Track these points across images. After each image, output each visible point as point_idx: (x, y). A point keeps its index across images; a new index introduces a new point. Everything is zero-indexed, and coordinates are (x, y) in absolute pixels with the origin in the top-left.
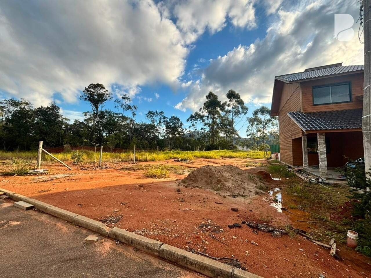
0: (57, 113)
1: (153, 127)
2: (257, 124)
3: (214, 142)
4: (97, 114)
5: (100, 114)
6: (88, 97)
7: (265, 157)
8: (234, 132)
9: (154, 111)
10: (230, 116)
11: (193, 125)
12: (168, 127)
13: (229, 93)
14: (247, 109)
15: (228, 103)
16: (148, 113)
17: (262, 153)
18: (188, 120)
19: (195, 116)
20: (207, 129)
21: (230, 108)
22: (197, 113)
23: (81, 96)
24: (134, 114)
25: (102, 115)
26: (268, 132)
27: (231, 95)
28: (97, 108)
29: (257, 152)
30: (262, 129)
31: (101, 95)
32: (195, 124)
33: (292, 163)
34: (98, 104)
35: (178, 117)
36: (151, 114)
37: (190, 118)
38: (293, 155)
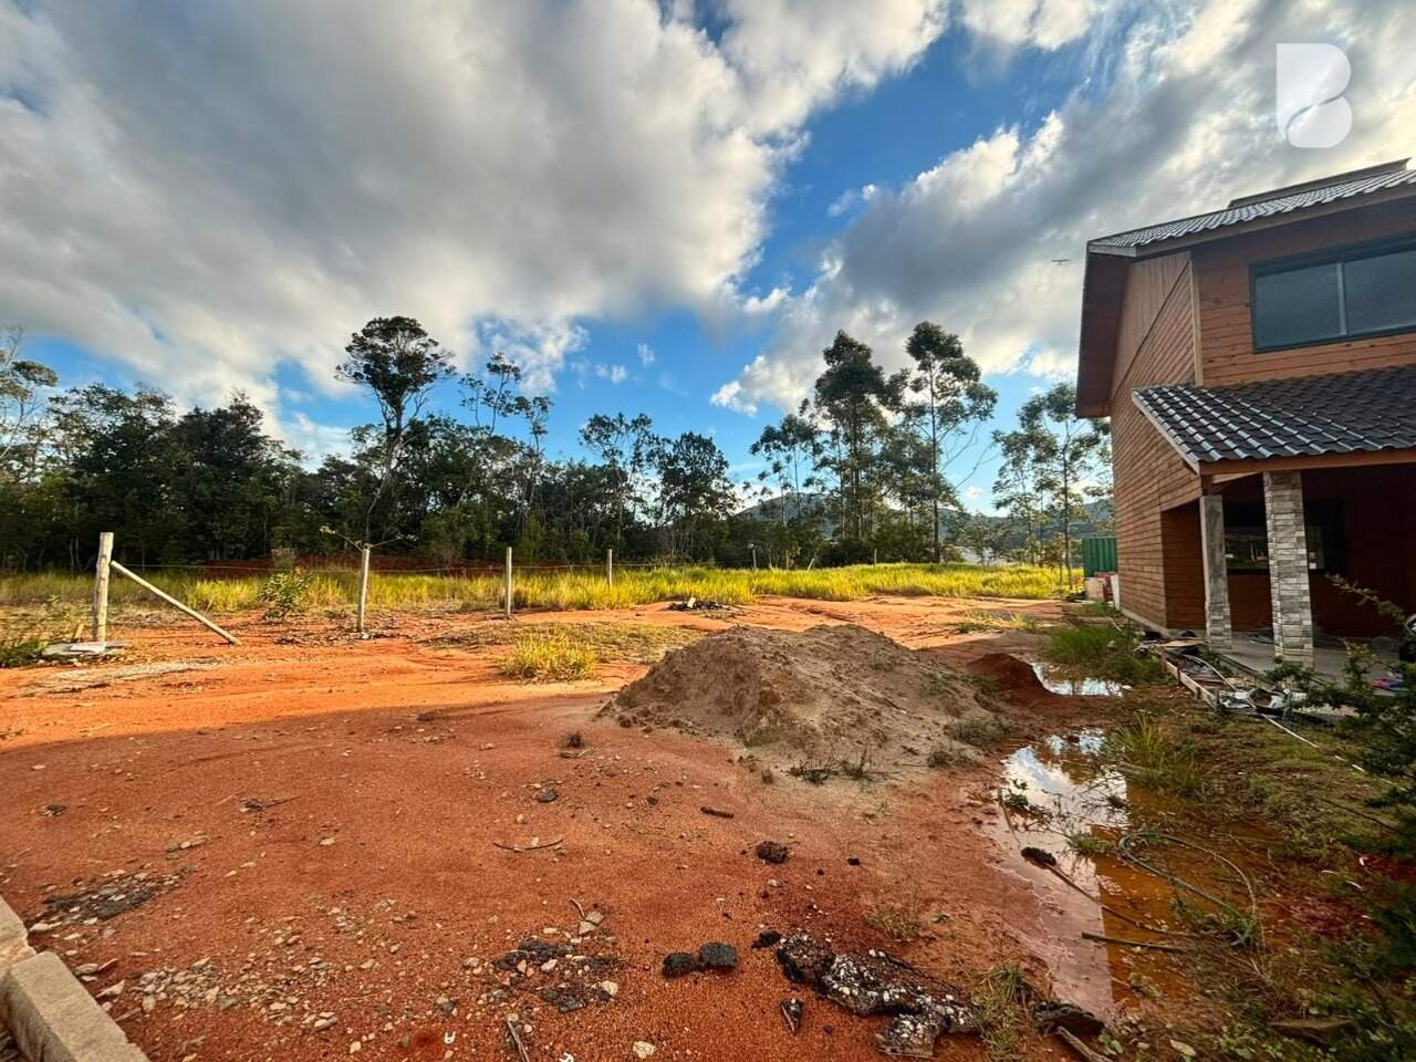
0: (254, 433)
1: (615, 477)
2: (1039, 459)
3: (857, 535)
4: (398, 430)
5: (409, 433)
6: (367, 368)
7: (1061, 592)
8: (941, 490)
9: (613, 416)
10: (924, 431)
11: (777, 468)
12: (671, 477)
13: (916, 336)
14: (992, 397)
15: (915, 374)
16: (591, 425)
17: (1048, 575)
18: (755, 449)
19: (785, 432)
20: (833, 481)
21: (923, 397)
22: (790, 421)
23: (338, 368)
24: (537, 431)
25: (419, 435)
26: (1085, 490)
27: (927, 343)
28: (399, 410)
29: (1027, 572)
30: (1060, 478)
31: (412, 362)
32: (783, 463)
33: (1163, 615)
34: (401, 393)
35: (706, 437)
36: (601, 426)
37: (762, 441)
38: (1166, 582)
